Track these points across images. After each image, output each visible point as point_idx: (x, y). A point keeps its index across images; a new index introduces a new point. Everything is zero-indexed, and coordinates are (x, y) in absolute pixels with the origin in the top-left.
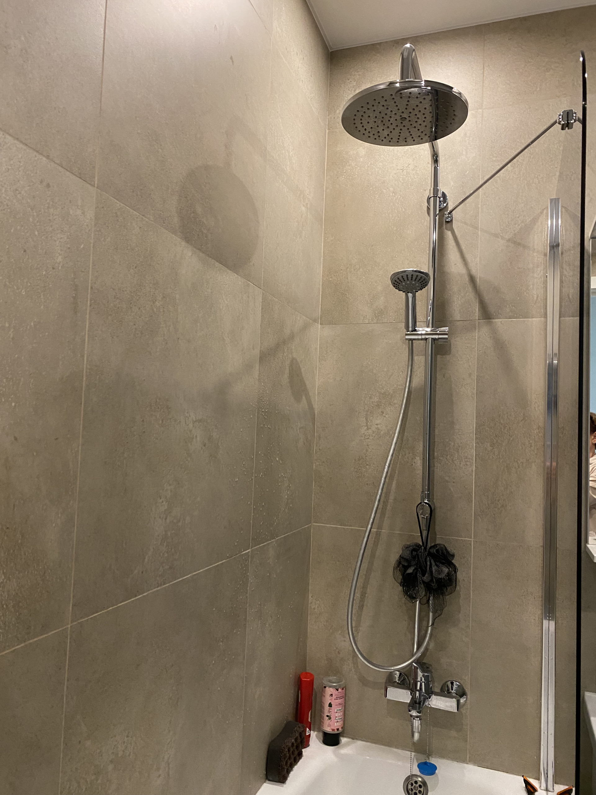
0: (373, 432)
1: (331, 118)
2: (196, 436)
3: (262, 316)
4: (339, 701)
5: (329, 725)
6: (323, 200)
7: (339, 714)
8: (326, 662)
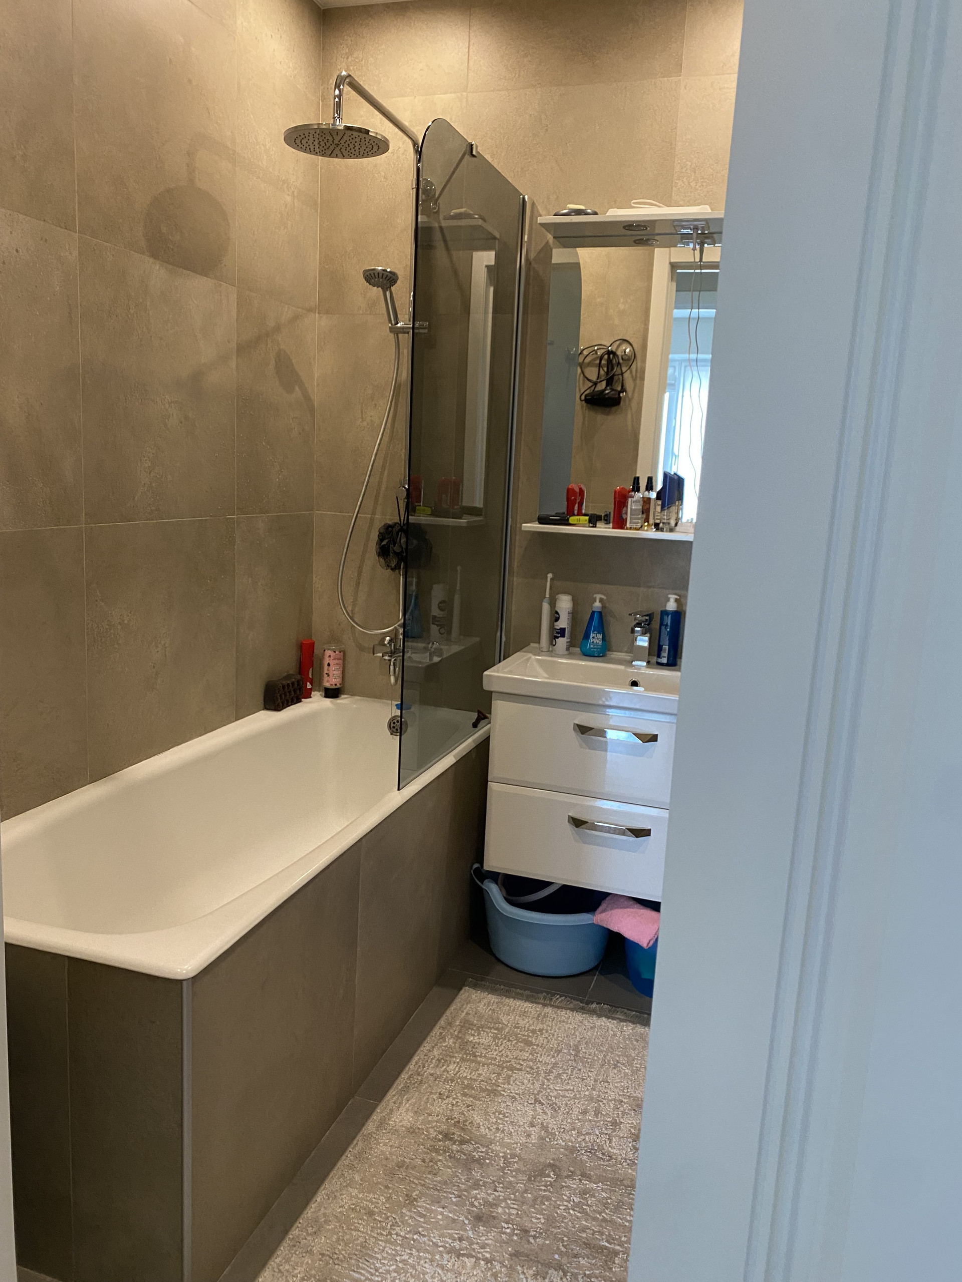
0: (368, 424)
1: (324, 88)
2: (173, 415)
3: (238, 311)
4: (336, 661)
5: (328, 681)
6: (318, 182)
7: (337, 673)
8: (329, 633)
